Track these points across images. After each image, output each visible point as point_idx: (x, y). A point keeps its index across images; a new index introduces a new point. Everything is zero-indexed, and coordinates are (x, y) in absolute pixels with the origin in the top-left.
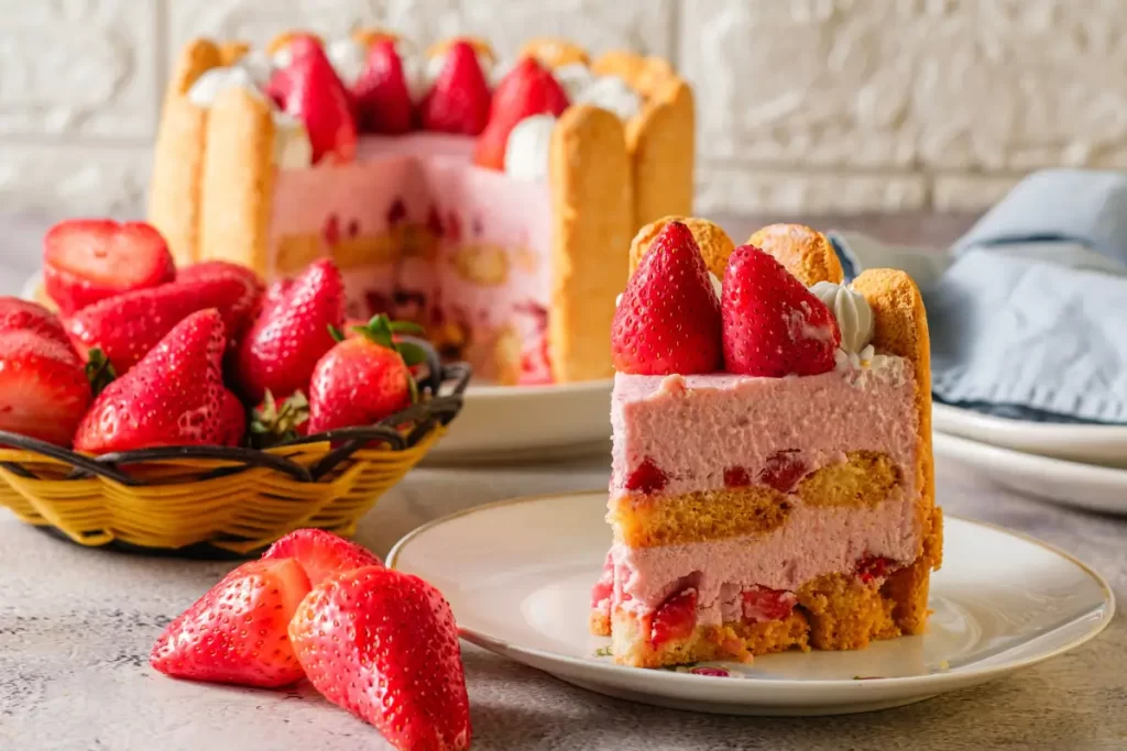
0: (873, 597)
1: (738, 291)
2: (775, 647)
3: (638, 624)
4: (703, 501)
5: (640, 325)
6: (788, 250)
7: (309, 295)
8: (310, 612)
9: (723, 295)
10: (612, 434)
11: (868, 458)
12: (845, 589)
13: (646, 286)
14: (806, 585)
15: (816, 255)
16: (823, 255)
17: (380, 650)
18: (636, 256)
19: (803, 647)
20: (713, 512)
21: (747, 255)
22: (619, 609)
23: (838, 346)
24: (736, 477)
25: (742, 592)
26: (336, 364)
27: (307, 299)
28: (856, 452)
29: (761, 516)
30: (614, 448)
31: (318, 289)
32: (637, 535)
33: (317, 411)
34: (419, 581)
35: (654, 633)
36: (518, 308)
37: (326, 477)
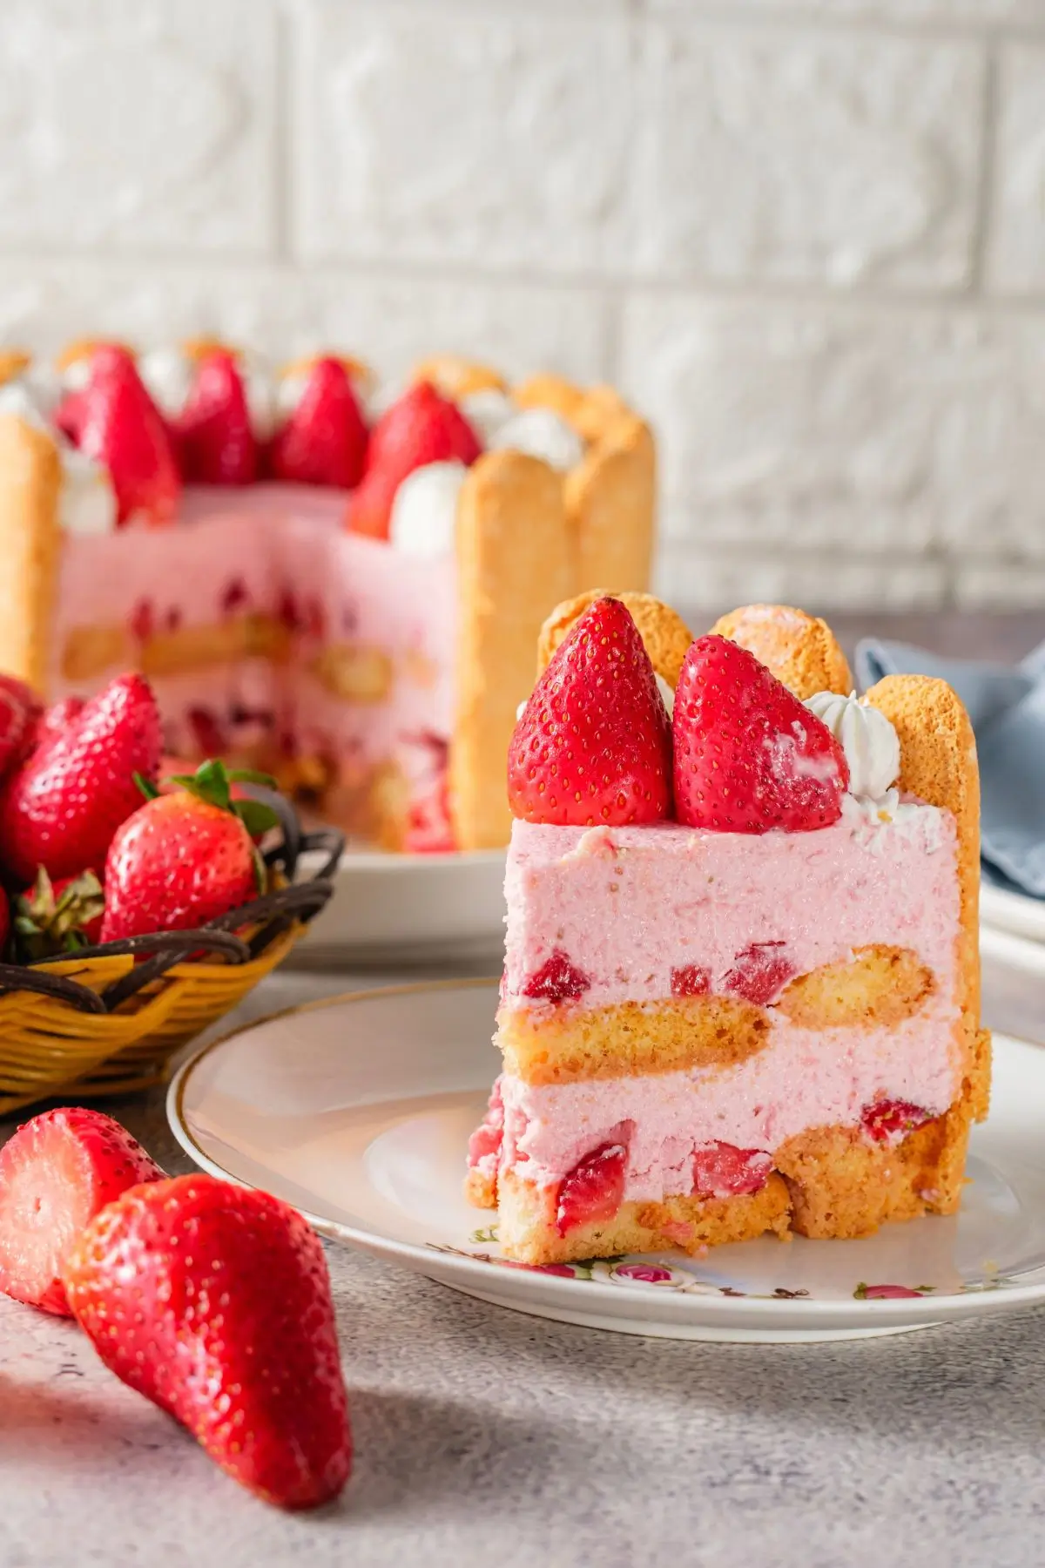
0: (886, 1161)
1: (699, 703)
2: (741, 1234)
3: (537, 1198)
4: (639, 1016)
5: (551, 750)
6: (773, 642)
7: (107, 726)
8: (97, 1248)
9: (676, 709)
10: (506, 914)
11: (885, 956)
12: (846, 1151)
13: (562, 692)
14: (788, 1144)
15: (814, 652)
16: (823, 653)
17: (208, 1318)
18: (547, 647)
19: (781, 1234)
20: (654, 1033)
21: (713, 651)
22: (509, 1173)
23: (845, 790)
24: (689, 983)
25: (693, 1153)
26: (145, 834)
27: (104, 732)
28: (868, 947)
29: (725, 1039)
30: (508, 934)
31: (120, 717)
32: (538, 1065)
33: (115, 904)
34: (271, 1201)
35: (562, 1212)
36: (406, 738)
37: (127, 1003)
